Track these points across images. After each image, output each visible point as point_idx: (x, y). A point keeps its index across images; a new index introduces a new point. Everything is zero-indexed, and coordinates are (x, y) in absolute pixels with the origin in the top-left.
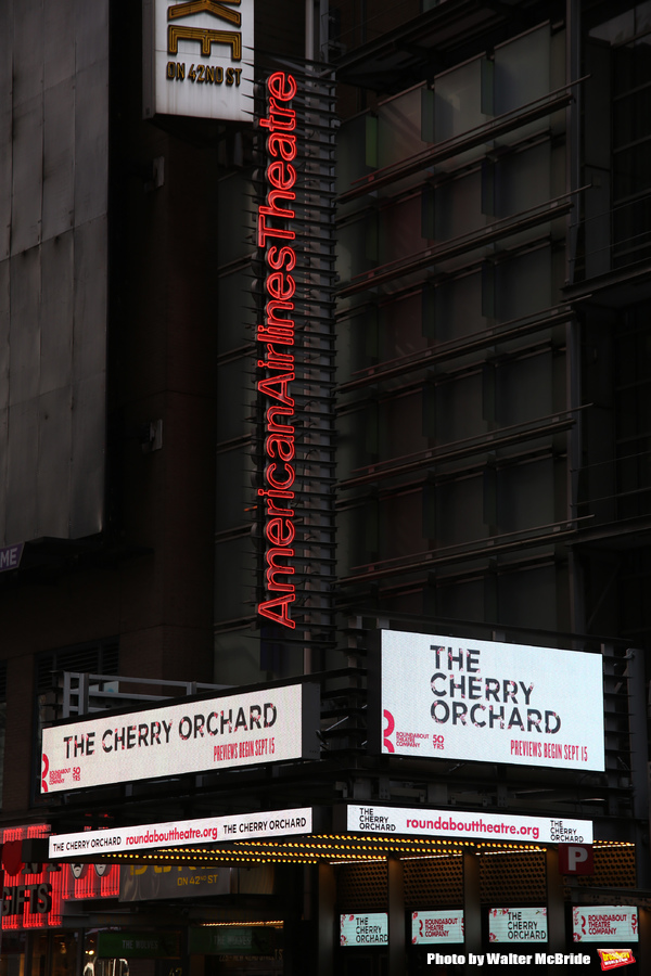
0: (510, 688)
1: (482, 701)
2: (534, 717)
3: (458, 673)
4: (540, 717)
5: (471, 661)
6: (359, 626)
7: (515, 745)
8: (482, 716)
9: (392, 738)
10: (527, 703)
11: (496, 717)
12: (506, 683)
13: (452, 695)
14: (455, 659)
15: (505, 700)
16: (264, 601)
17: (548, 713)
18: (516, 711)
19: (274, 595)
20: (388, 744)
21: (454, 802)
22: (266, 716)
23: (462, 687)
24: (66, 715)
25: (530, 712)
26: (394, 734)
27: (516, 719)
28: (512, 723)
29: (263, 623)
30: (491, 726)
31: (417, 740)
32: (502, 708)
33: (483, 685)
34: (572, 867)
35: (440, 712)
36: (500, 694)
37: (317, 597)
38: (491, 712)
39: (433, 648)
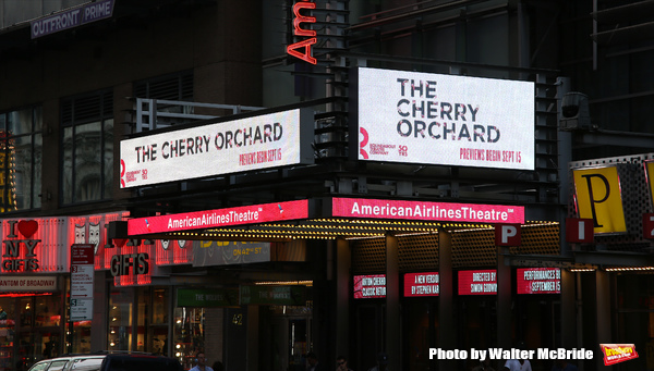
0: (460, 109)
1: (438, 120)
2: (479, 131)
3: (419, 99)
4: (483, 131)
5: (429, 89)
6: (343, 65)
7: (463, 152)
8: (437, 130)
9: (367, 148)
10: (474, 119)
11: (449, 131)
12: (457, 105)
13: (414, 116)
14: (417, 88)
15: (456, 119)
16: (292, 43)
17: (490, 128)
18: (464, 127)
19: (300, 39)
20: (364, 153)
21: (417, 194)
22: (275, 132)
23: (422, 109)
24: (139, 130)
25: (476, 127)
26: (368, 145)
27: (464, 132)
28: (461, 135)
29: (291, 60)
30: (445, 138)
31: (386, 150)
32: (454, 125)
33: (439, 108)
34: (504, 240)
35: (405, 129)
36: (453, 114)
37: (334, 40)
38: (445, 128)
39: (399, 80)
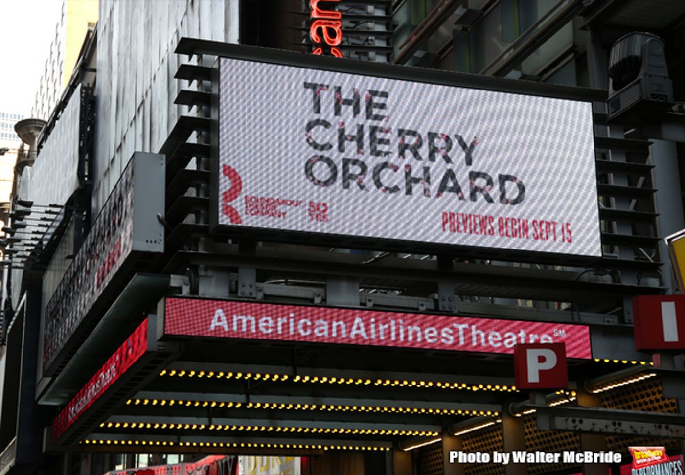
0: (440, 143)
1: (393, 159)
2: (480, 182)
3: (350, 121)
4: (490, 183)
5: (372, 105)
7: (448, 218)
8: (392, 178)
9: (238, 204)
10: (469, 162)
11: (417, 181)
12: (432, 136)
13: (341, 149)
14: (348, 102)
15: (432, 157)
17: (504, 178)
18: (450, 174)
20: (232, 213)
23: (359, 140)
25: (473, 176)
26: (241, 198)
27: (450, 184)
28: (443, 188)
30: (409, 192)
31: (281, 208)
32: (426, 170)
33: (392, 136)
35: (322, 171)
36: (424, 151)
38: (408, 174)
39: (307, 85)
